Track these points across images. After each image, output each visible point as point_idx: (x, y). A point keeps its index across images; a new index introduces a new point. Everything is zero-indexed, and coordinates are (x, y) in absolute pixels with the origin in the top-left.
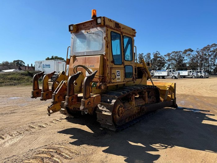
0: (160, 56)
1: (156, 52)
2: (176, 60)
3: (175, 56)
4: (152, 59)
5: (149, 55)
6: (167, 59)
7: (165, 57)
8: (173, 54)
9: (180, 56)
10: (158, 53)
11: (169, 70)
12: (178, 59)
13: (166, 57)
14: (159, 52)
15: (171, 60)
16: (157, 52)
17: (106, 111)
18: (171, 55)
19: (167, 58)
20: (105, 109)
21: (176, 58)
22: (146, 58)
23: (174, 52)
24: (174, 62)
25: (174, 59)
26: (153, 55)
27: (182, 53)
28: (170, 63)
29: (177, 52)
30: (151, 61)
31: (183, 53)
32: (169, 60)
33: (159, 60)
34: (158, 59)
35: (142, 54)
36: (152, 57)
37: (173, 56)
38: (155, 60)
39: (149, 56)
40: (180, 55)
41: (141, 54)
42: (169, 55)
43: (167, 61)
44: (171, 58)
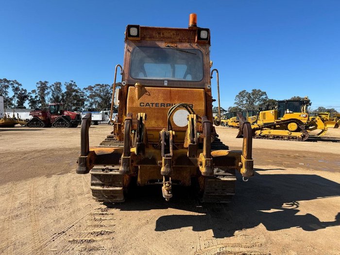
0: (76, 88)
1: (70, 82)
2: (101, 98)
3: (100, 91)
4: (63, 92)
5: (58, 85)
6: (88, 95)
7: (84, 91)
8: (97, 88)
9: (107, 93)
10: (73, 83)
11: (104, 112)
12: (105, 96)
13: (87, 91)
14: (75, 83)
15: (95, 96)
16: (72, 81)
17: (224, 176)
18: (94, 89)
19: (88, 93)
20: (222, 172)
21: (102, 94)
22: (54, 90)
23: (98, 85)
24: (98, 99)
25: (99, 96)
26: (66, 86)
27: (109, 88)
28: (93, 101)
29: (102, 86)
30: (63, 96)
31: (112, 88)
32: (91, 97)
33: (76, 96)
34: (74, 94)
35: (46, 82)
36: (64, 90)
37: (98, 90)
38: (68, 94)
39: (59, 87)
40: (107, 91)
41: (43, 82)
42: (90, 88)
43: (88, 97)
44: (94, 94)
